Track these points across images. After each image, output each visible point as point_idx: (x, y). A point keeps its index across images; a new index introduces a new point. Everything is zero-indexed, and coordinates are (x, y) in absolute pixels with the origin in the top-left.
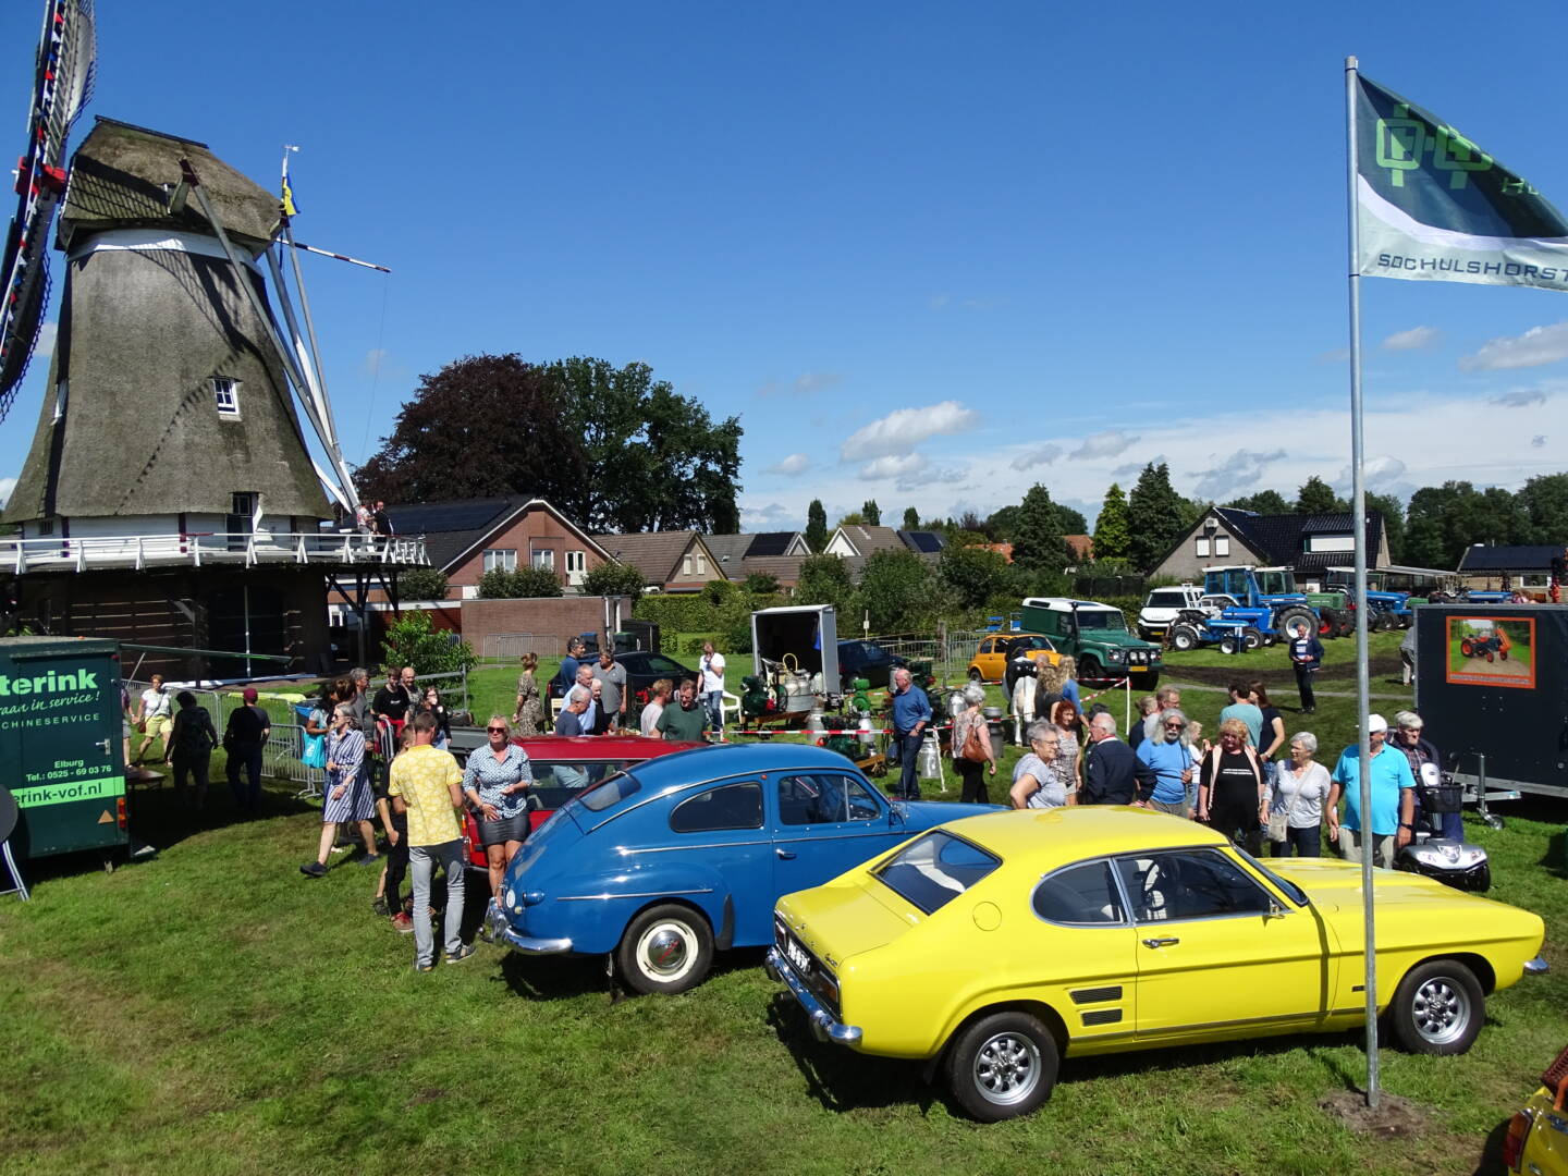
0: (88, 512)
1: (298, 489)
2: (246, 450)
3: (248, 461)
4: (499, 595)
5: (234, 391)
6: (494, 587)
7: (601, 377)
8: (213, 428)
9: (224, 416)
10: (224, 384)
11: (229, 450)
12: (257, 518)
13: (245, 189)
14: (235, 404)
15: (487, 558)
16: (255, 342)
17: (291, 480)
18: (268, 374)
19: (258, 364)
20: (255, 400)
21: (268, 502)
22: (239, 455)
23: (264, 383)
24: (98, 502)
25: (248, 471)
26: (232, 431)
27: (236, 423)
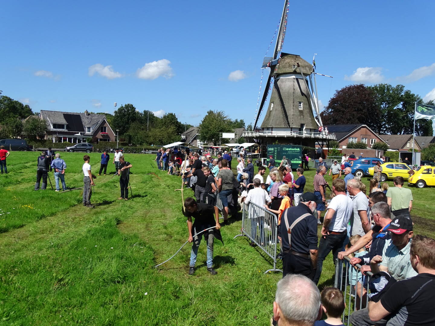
0: (276, 126)
1: (312, 123)
2: (303, 116)
3: (303, 118)
4: (351, 148)
5: (302, 104)
6: (350, 146)
7: (388, 90)
8: (298, 111)
9: (300, 109)
10: (300, 103)
11: (300, 116)
12: (304, 129)
13: (306, 64)
14: (302, 107)
15: (349, 139)
16: (306, 94)
17: (311, 122)
18: (308, 101)
19: (306, 99)
20: (305, 106)
21: (306, 126)
22: (302, 117)
23: (307, 103)
24: (278, 125)
25: (303, 120)
26: (301, 112)
27: (302, 111)
